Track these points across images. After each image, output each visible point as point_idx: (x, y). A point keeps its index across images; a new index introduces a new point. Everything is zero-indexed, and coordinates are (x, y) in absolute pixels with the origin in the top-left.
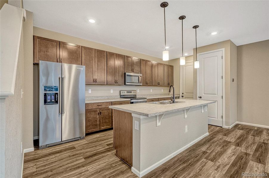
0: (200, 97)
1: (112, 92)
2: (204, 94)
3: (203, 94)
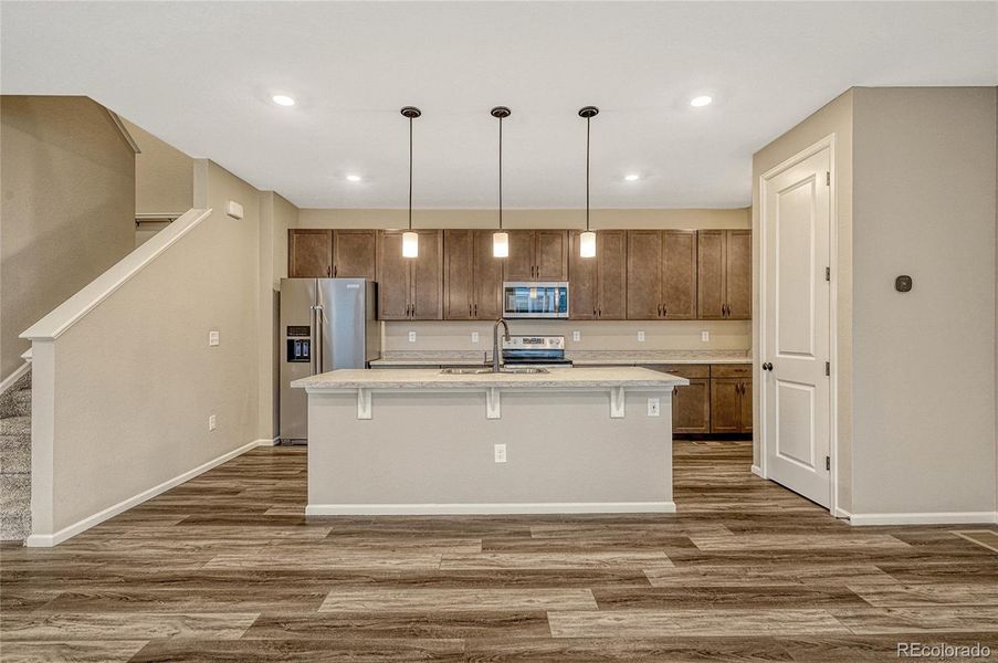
0: (770, 367)
1: (477, 341)
2: (781, 353)
3: (777, 351)
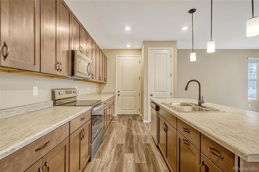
0: (151, 95)
1: (37, 94)
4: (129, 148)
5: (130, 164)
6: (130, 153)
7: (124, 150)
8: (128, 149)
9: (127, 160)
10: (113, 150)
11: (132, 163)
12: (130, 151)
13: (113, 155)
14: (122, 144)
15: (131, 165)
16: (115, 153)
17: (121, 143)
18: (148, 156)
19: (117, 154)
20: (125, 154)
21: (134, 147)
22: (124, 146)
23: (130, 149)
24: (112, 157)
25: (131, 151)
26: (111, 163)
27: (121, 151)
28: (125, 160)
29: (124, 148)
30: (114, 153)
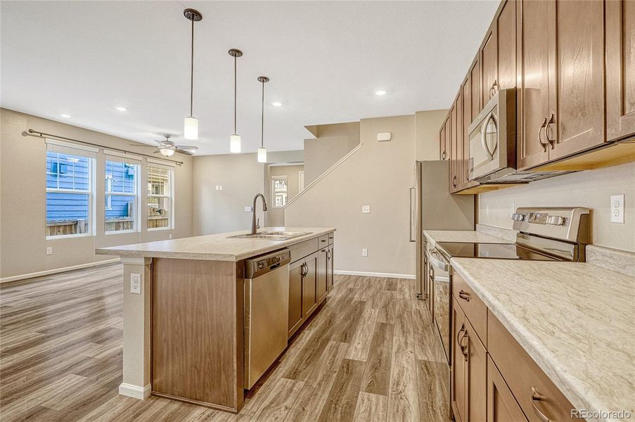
4: (351, 373)
5: (359, 343)
6: (353, 361)
7: (366, 371)
8: (354, 371)
9: (363, 349)
10: (396, 376)
11: (356, 344)
12: (350, 364)
13: (393, 363)
14: (371, 391)
15: (357, 342)
16: (390, 367)
17: (373, 396)
18: (318, 350)
19: (383, 364)
20: (365, 360)
21: (335, 375)
22: (364, 384)
23: (350, 369)
24: (393, 359)
25: (348, 366)
26: (395, 349)
27: (375, 368)
28: (367, 351)
29: (365, 376)
30: (392, 366)
